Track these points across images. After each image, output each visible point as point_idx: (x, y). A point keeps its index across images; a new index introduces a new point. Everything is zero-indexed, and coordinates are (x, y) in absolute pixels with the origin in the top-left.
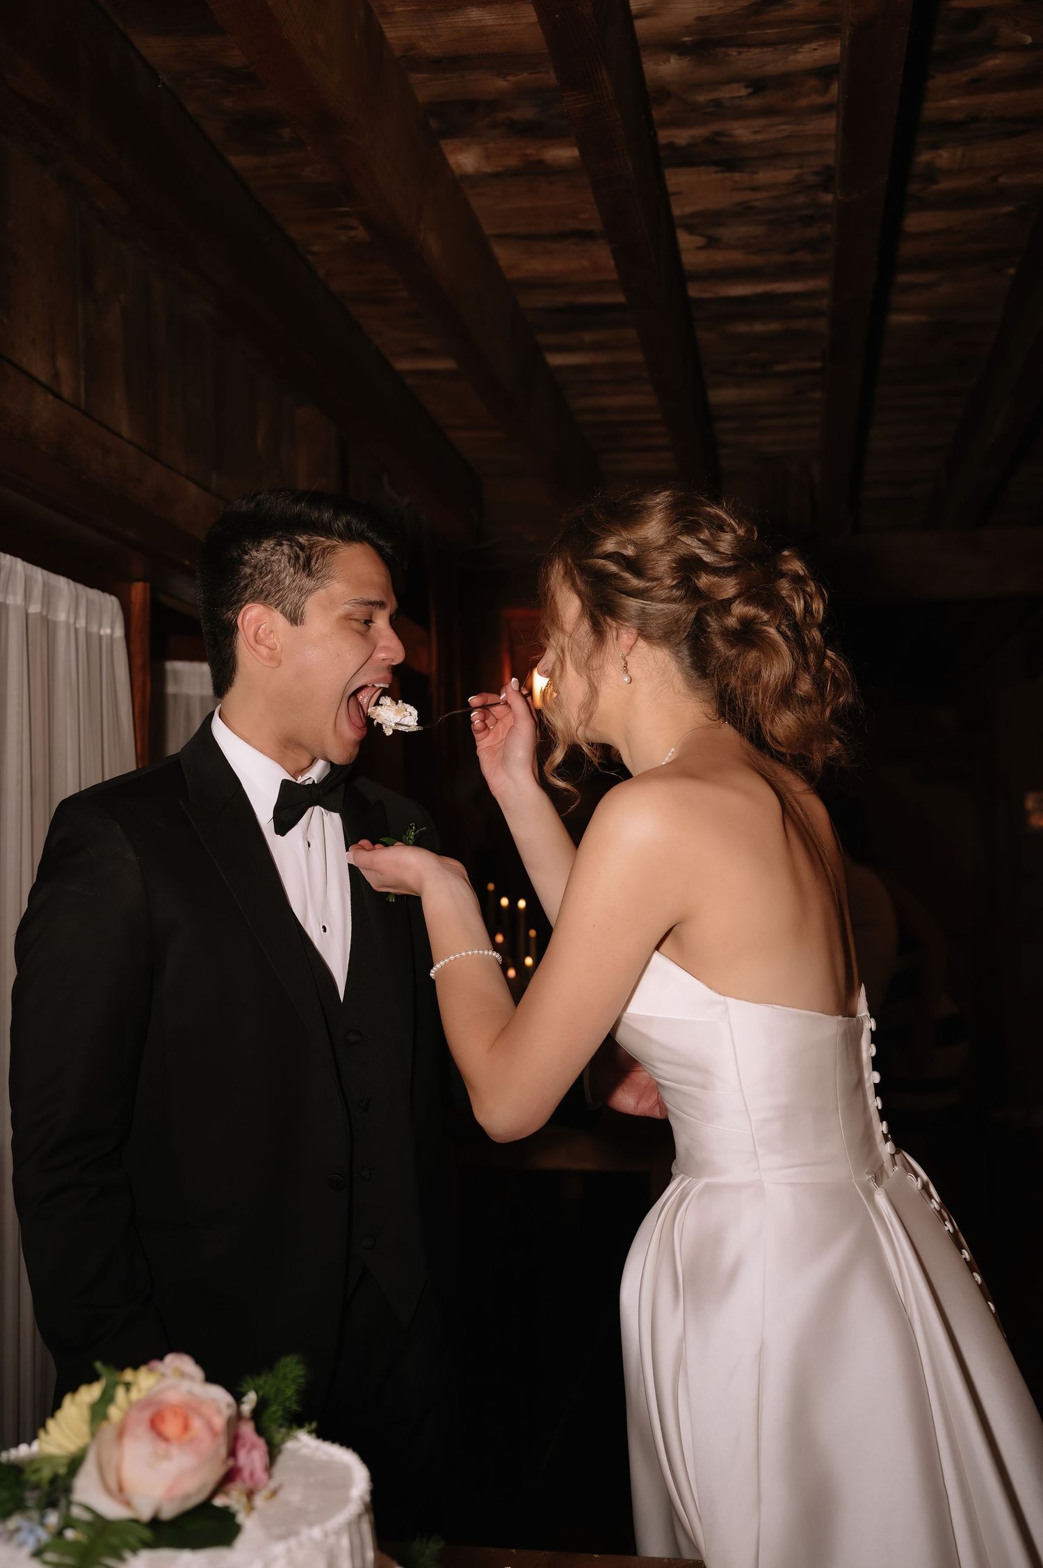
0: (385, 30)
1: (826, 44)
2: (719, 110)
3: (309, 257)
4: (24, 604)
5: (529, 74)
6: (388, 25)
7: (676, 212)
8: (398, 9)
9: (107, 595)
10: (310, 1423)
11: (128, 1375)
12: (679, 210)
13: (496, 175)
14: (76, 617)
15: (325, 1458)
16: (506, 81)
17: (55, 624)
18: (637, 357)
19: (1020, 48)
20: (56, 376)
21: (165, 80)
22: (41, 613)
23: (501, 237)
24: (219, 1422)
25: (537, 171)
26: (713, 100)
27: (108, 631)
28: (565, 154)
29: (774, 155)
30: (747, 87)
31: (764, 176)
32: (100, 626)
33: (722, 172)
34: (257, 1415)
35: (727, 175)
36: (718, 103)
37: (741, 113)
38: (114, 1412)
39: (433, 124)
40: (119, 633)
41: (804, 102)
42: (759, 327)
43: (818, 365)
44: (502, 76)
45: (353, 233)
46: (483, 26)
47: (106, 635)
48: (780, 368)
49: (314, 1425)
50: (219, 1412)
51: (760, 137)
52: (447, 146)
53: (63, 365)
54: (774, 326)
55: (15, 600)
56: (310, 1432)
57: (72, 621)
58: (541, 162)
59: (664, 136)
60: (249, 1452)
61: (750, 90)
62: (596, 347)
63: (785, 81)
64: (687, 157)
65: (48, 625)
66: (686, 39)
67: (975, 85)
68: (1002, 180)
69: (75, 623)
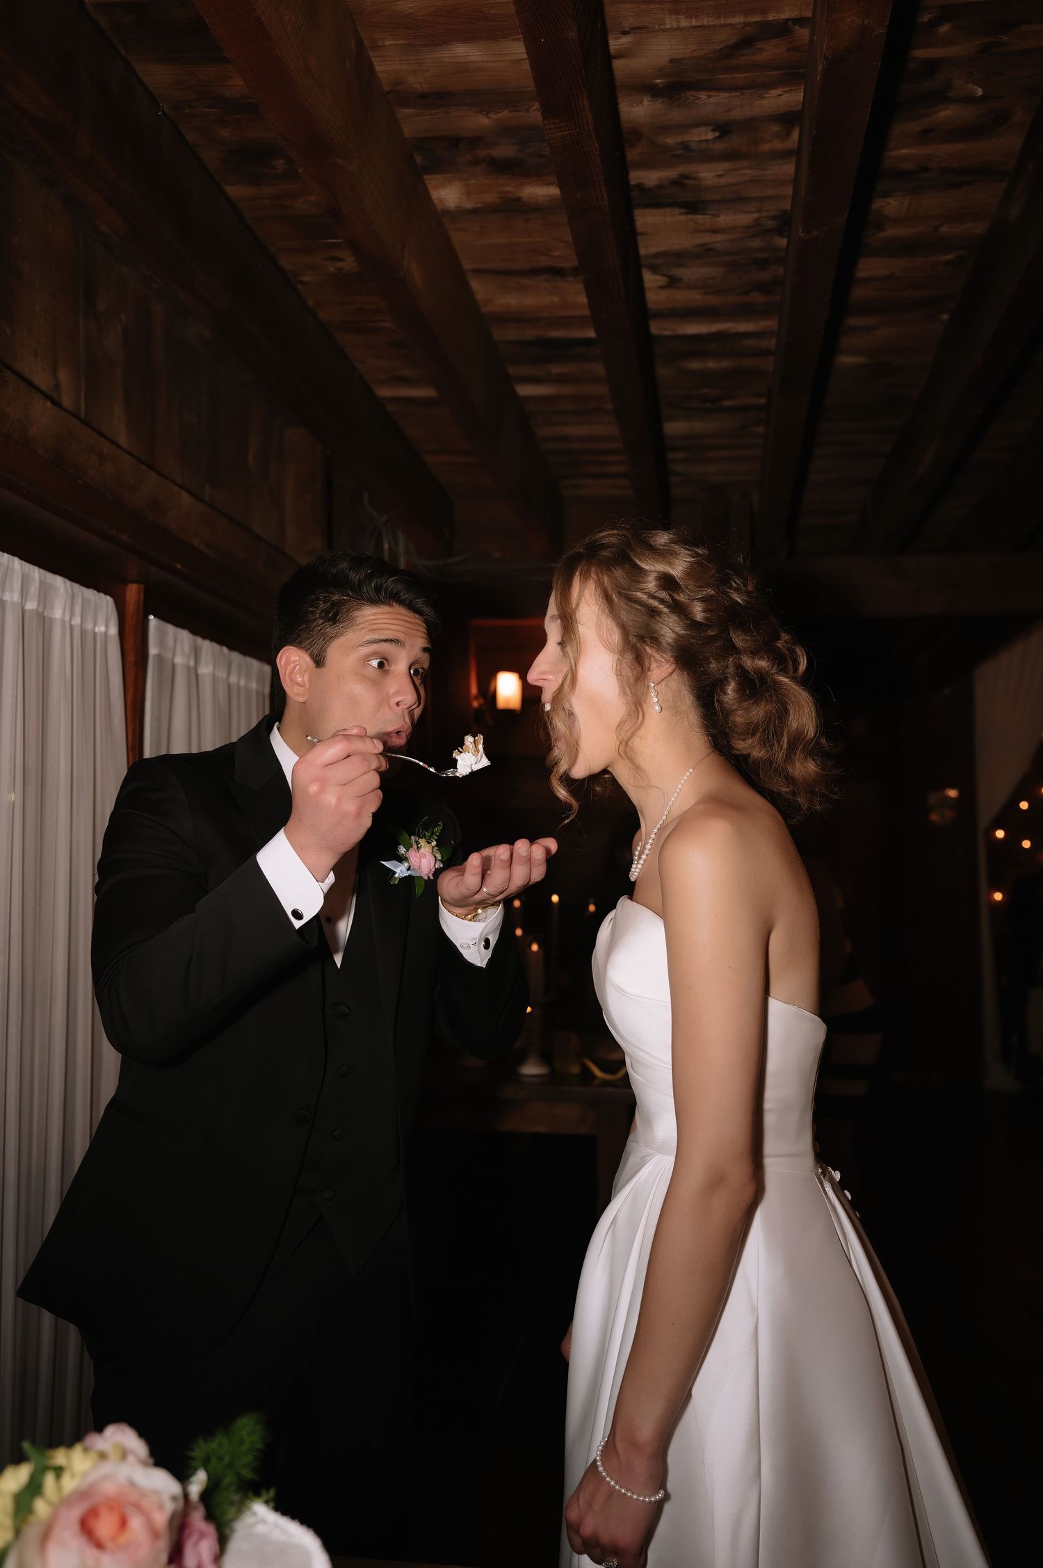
0: (375, 64)
1: (791, 90)
2: (687, 153)
3: (299, 287)
4: (20, 601)
5: (510, 112)
6: (378, 59)
7: (643, 251)
8: (387, 43)
9: (102, 595)
10: (268, 1489)
11: (60, 1457)
12: (646, 248)
13: (475, 211)
14: (72, 614)
15: (283, 1538)
16: (488, 118)
17: (51, 620)
18: (603, 389)
19: (972, 100)
20: (57, 386)
21: (165, 108)
22: (37, 610)
23: (478, 272)
24: (161, 1519)
25: (513, 208)
26: (682, 143)
27: (103, 629)
28: (542, 191)
29: (736, 200)
30: (714, 130)
31: (725, 219)
32: (95, 624)
33: (686, 214)
34: (206, 1496)
35: (690, 217)
36: (685, 146)
37: (708, 156)
38: (41, 1507)
39: (419, 159)
40: (113, 630)
41: (767, 147)
42: (711, 364)
43: (763, 401)
44: (484, 113)
45: (340, 264)
46: (466, 63)
47: (101, 633)
48: (727, 403)
49: (272, 1493)
50: (161, 1507)
51: (723, 181)
52: (431, 181)
53: (63, 376)
54: (726, 364)
55: (12, 596)
56: (267, 1502)
57: (67, 618)
58: (518, 199)
59: (636, 176)
60: (196, 1544)
61: (717, 134)
62: (561, 379)
63: (749, 125)
64: (656, 198)
65: (44, 622)
66: (658, 81)
67: (926, 136)
68: (945, 229)
69: (70, 620)
